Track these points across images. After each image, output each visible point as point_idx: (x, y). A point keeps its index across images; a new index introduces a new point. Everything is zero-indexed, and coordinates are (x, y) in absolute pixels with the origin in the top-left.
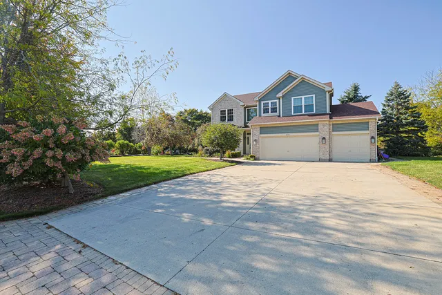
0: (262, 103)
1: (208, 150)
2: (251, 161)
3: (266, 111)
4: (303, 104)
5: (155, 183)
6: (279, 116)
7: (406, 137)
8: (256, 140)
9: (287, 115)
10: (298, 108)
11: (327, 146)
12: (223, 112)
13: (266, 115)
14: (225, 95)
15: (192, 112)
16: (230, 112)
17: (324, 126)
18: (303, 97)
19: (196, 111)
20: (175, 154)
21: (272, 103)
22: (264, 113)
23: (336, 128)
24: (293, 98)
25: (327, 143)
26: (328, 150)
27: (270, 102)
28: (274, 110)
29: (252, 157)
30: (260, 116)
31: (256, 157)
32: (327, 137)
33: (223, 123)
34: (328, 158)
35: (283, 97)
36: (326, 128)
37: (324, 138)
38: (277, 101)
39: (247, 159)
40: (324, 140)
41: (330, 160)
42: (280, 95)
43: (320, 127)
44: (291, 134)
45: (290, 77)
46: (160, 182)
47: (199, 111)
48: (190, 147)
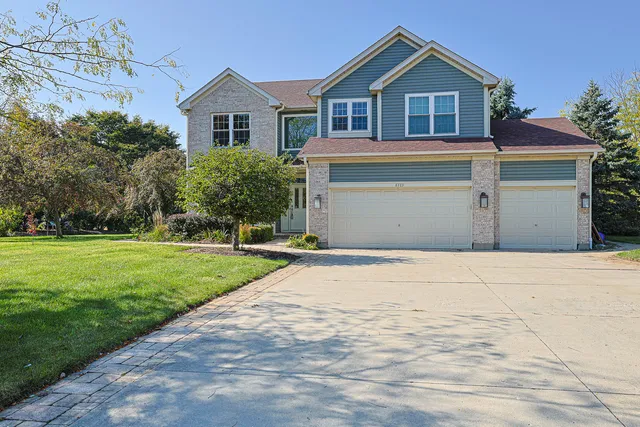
0: (331, 102)
1: (183, 221)
2: (310, 250)
3: (340, 124)
4: (432, 112)
5: (70, 370)
6: (374, 138)
7: (612, 197)
8: (319, 197)
9: (394, 137)
10: (419, 123)
11: (490, 215)
12: (220, 121)
13: (340, 133)
14: (228, 76)
15: (112, 121)
16: (241, 121)
17: (484, 166)
18: (432, 96)
19: (123, 119)
20: (64, 232)
21: (354, 105)
22: (334, 128)
23: (509, 171)
24: (407, 96)
25: (491, 206)
26: (492, 223)
27: (350, 102)
28: (359, 123)
29: (310, 240)
30: (325, 134)
31: (321, 239)
32: (490, 193)
33: (222, 150)
34: (492, 241)
35: (384, 91)
36: (489, 171)
37: (483, 195)
38: (369, 101)
39: (299, 245)
40: (484, 200)
41: (496, 247)
42: (377, 85)
43: (476, 168)
44: (407, 184)
45: (400, 46)
46: (92, 358)
47: (130, 119)
48: (114, 211)
